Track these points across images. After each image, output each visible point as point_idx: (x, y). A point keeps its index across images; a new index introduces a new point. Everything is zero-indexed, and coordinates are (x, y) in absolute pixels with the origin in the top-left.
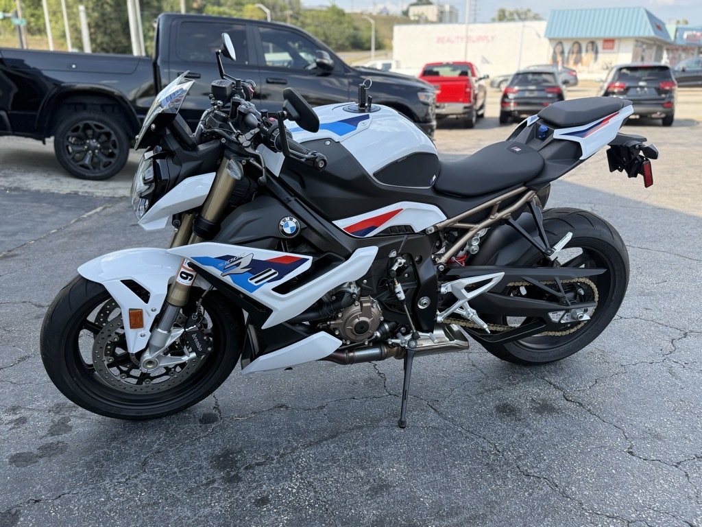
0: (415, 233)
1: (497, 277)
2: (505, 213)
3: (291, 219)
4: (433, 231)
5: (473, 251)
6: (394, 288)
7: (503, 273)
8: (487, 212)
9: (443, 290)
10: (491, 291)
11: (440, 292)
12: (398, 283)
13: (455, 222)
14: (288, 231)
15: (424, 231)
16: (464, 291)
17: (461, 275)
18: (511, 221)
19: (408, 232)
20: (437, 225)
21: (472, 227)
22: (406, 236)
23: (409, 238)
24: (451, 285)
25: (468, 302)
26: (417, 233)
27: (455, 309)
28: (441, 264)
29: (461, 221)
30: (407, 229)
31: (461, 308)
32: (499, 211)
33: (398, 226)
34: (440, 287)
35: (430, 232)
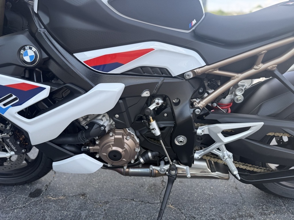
0: (172, 77)
1: (256, 126)
2: (270, 65)
3: (31, 48)
4: (192, 76)
5: (237, 100)
6: (149, 125)
7: (262, 123)
8: (251, 62)
9: (199, 131)
10: (249, 138)
11: (196, 133)
12: (154, 120)
13: (215, 68)
14: (27, 59)
15: (182, 76)
16: (221, 136)
17: (219, 120)
18: (277, 73)
19: (164, 75)
20: (195, 71)
21: (234, 76)
22: (162, 79)
23: (165, 81)
24: (209, 129)
25: (225, 145)
26: (175, 77)
27: (212, 150)
28: (198, 108)
29: (221, 68)
30: (164, 72)
31: (218, 149)
32: (264, 62)
33: (152, 68)
34: (197, 129)
35: (188, 77)
